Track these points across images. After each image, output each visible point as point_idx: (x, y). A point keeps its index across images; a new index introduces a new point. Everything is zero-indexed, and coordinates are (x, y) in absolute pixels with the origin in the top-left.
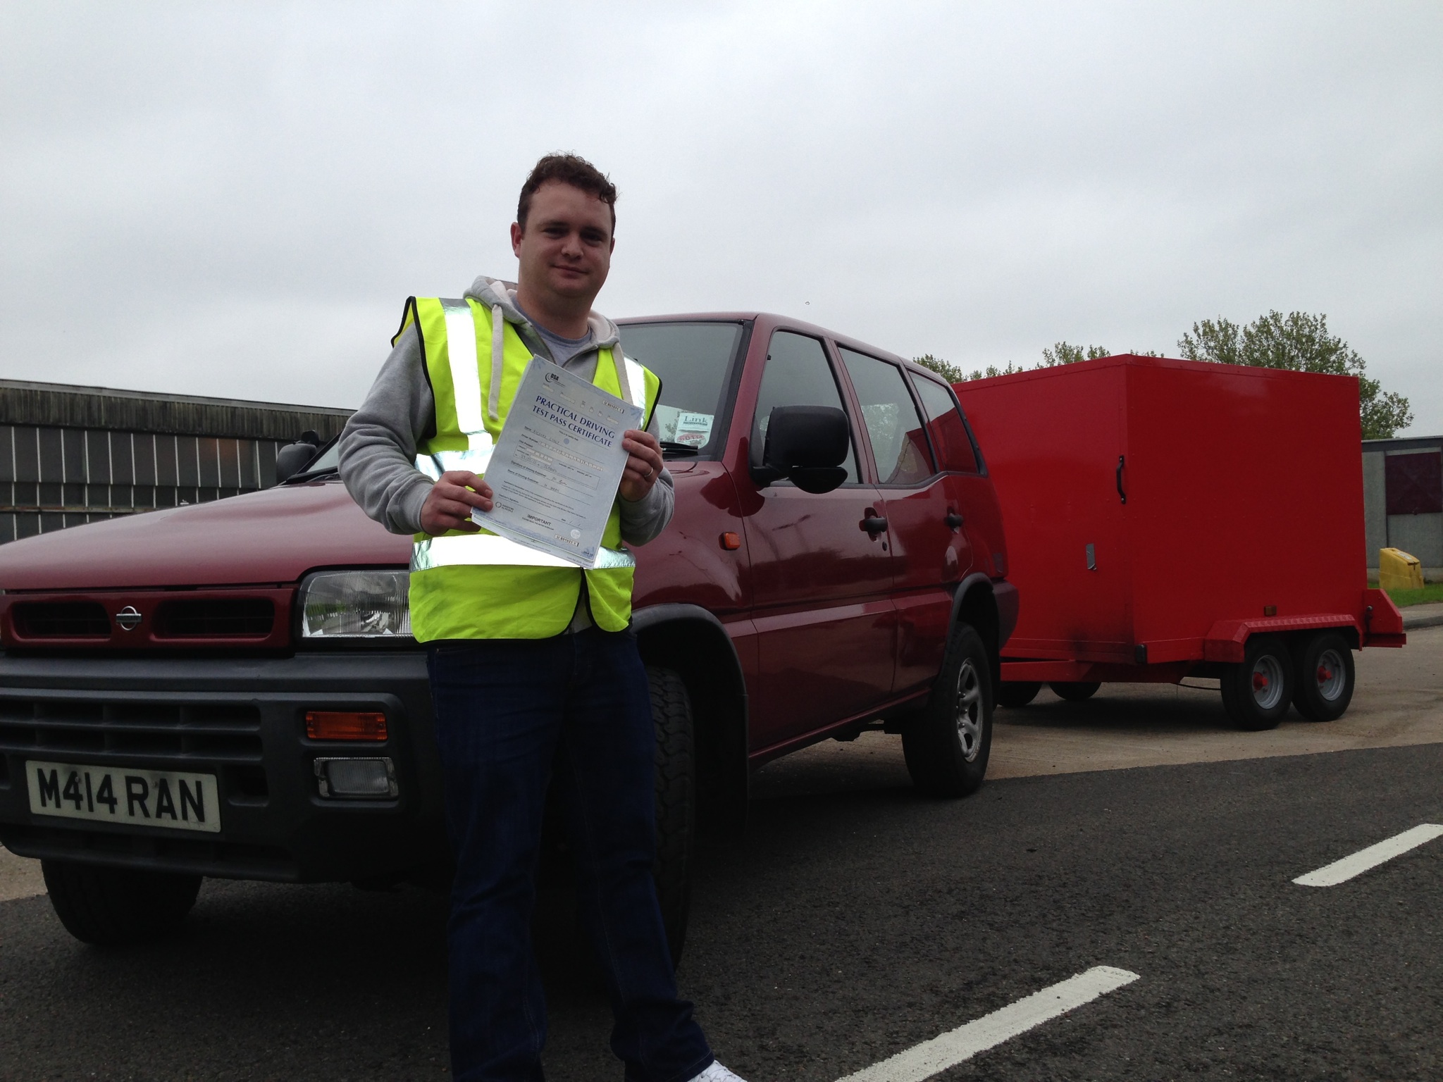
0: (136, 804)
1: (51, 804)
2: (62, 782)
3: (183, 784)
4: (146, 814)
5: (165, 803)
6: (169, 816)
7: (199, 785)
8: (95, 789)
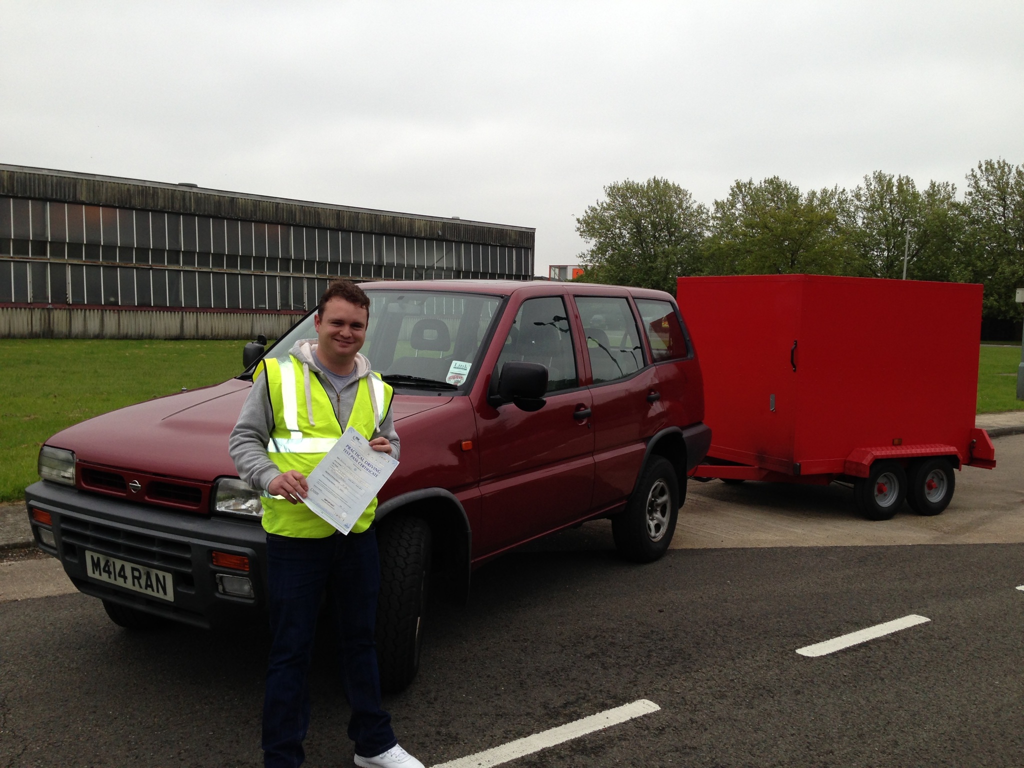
0: (136, 581)
1: (97, 573)
2: (102, 564)
3: (157, 575)
4: (141, 587)
5: (149, 583)
6: (151, 589)
7: (164, 577)
8: (117, 570)
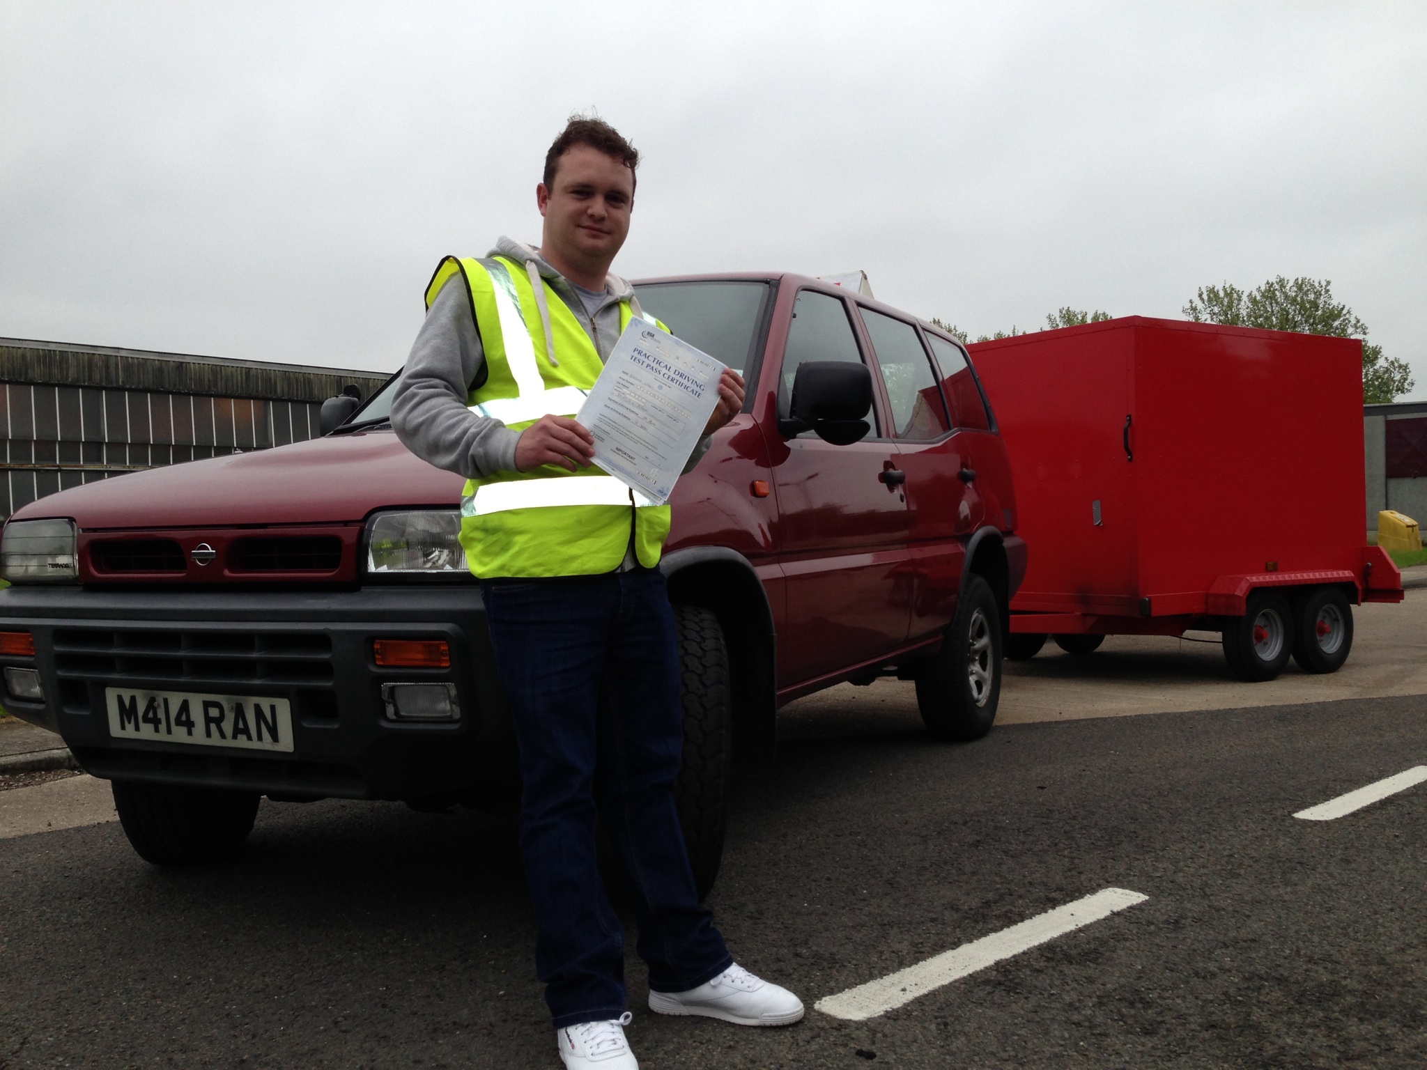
0: (213, 727)
1: (130, 727)
2: (141, 707)
3: (258, 709)
4: (223, 736)
5: (241, 725)
6: (245, 737)
7: (273, 708)
8: (173, 715)
